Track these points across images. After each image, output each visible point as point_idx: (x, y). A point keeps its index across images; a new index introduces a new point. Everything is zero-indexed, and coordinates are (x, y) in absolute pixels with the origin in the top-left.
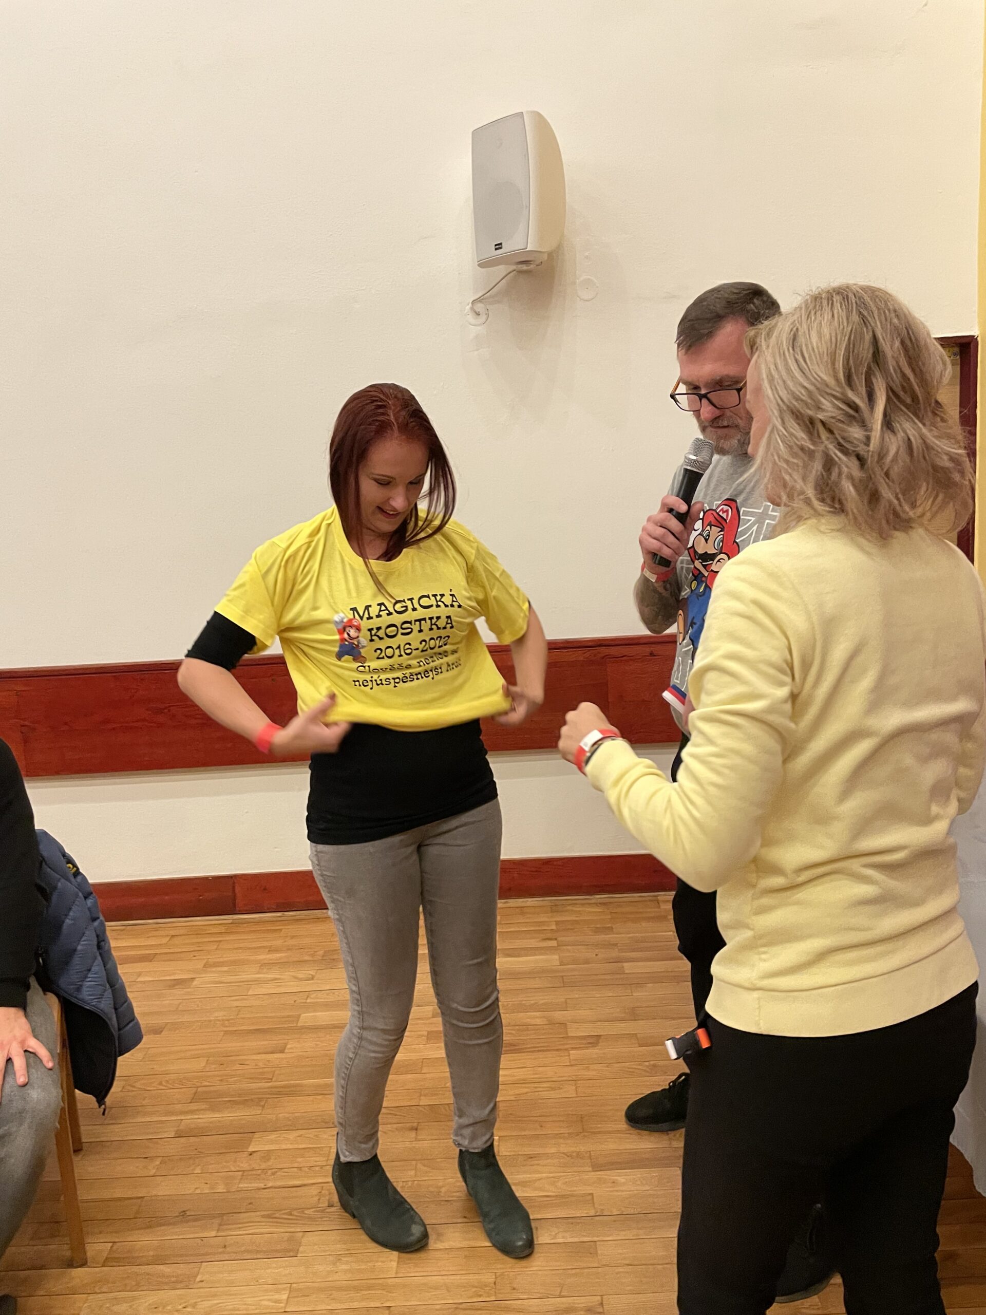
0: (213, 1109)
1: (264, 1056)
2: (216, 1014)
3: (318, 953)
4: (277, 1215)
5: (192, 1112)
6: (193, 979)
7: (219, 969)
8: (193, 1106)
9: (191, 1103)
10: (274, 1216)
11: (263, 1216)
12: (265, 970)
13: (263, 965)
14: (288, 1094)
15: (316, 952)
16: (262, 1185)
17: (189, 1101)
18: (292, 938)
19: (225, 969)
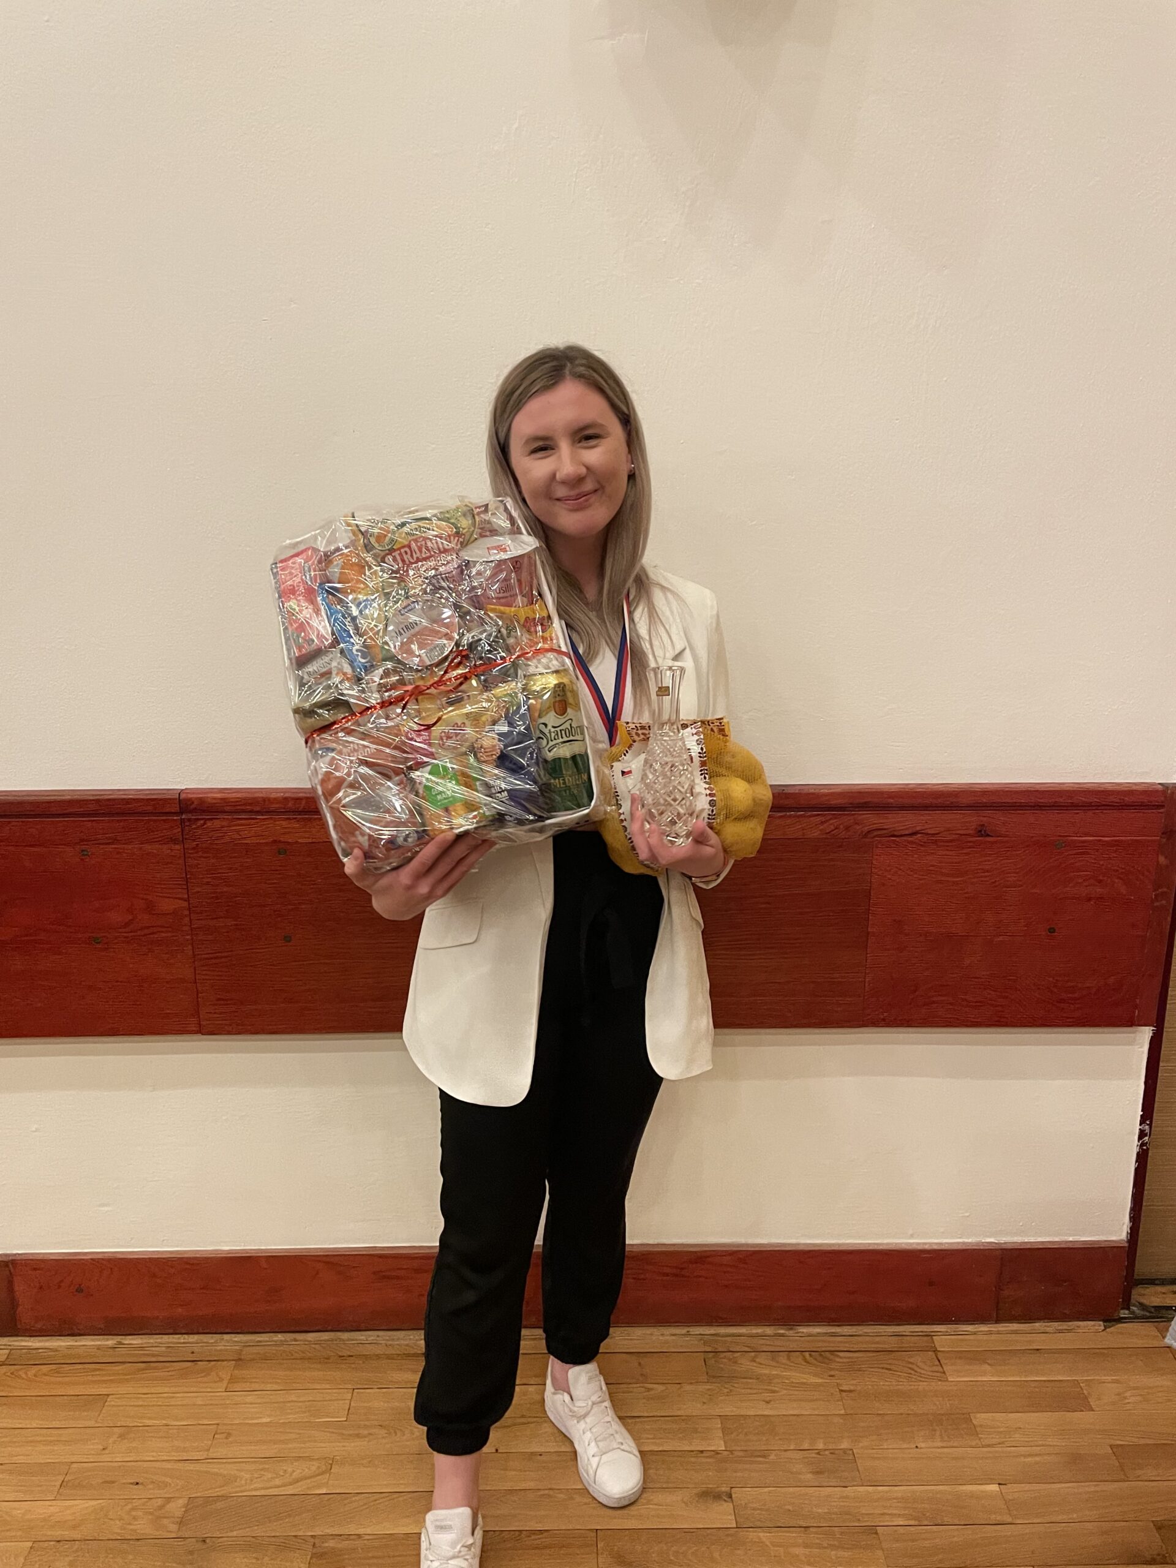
3: (171, 1506)
15: (169, 1500)
18: (122, 1436)
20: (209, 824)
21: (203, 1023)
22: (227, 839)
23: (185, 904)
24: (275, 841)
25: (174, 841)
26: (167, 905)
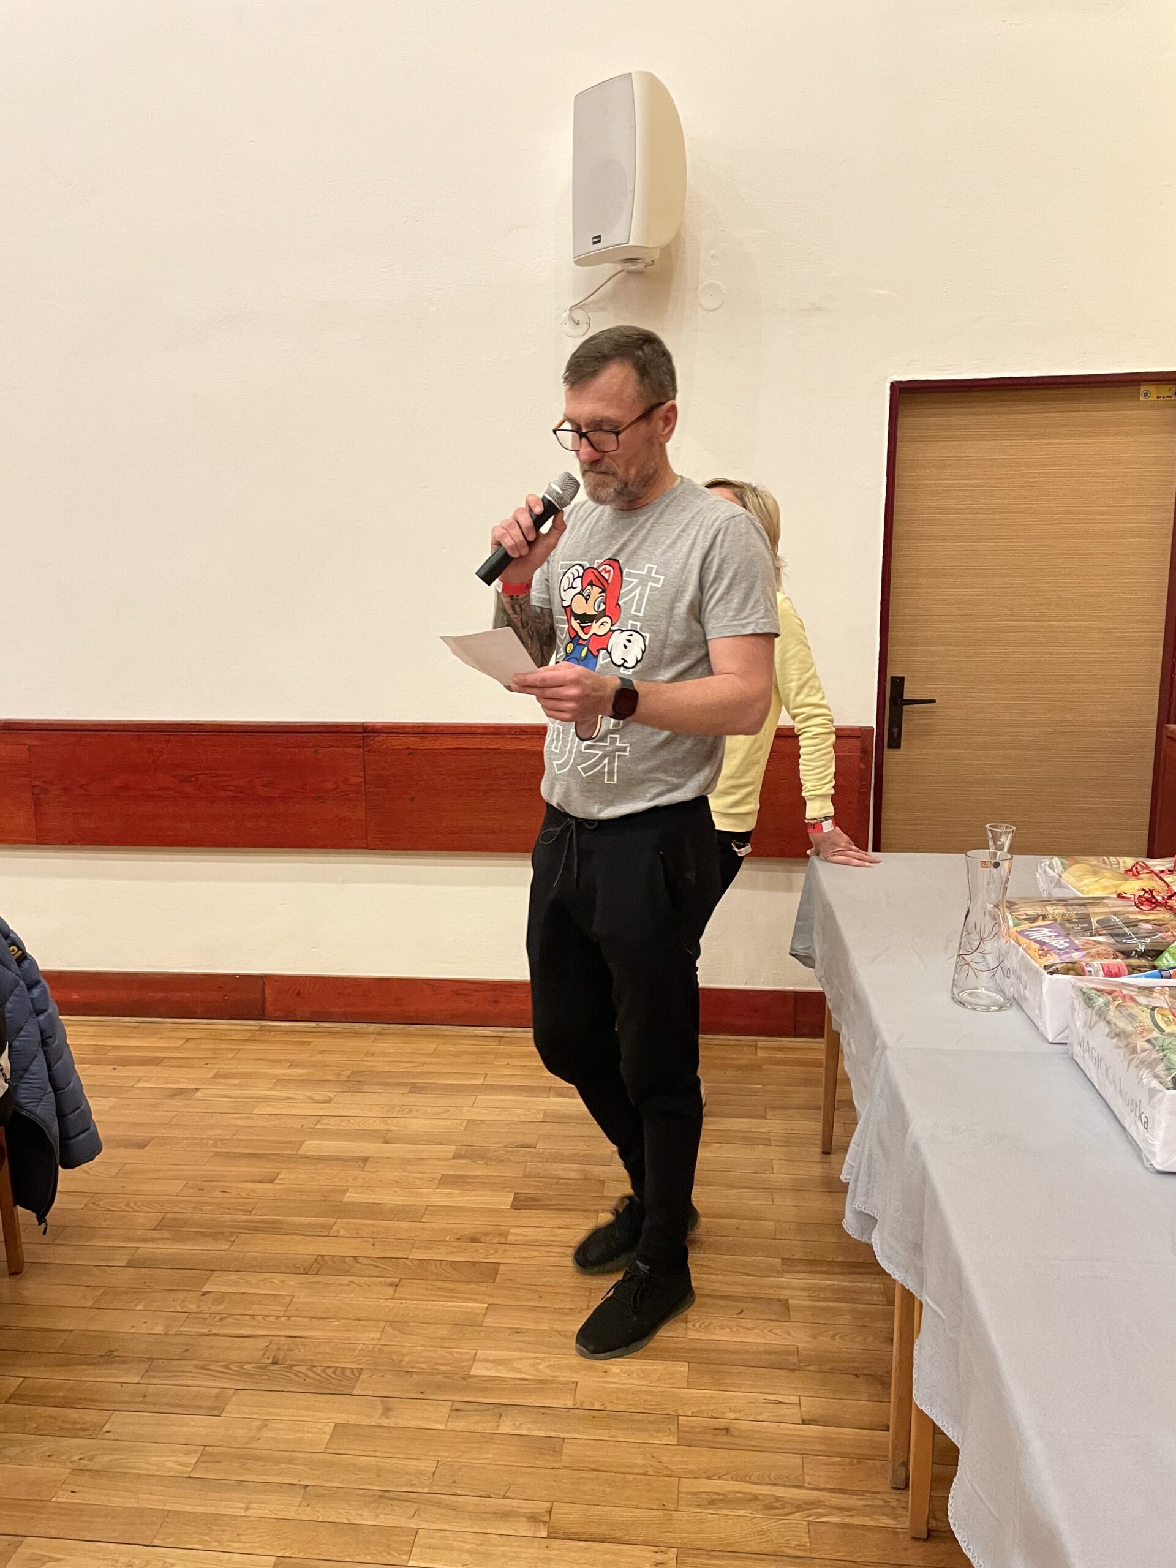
0: (175, 1239)
1: (250, 1185)
2: (210, 1132)
4: (212, 1367)
5: (153, 1240)
6: (197, 1090)
7: (229, 1081)
8: (156, 1234)
9: (154, 1230)
10: (210, 1367)
11: (196, 1367)
12: (278, 1088)
13: (280, 1081)
14: (264, 1231)
16: (205, 1331)
17: (153, 1227)
18: (320, 1053)
19: (236, 1081)
20: (377, 739)
21: (370, 843)
22: (384, 746)
23: (363, 780)
24: (408, 748)
25: (359, 747)
26: (354, 780)
